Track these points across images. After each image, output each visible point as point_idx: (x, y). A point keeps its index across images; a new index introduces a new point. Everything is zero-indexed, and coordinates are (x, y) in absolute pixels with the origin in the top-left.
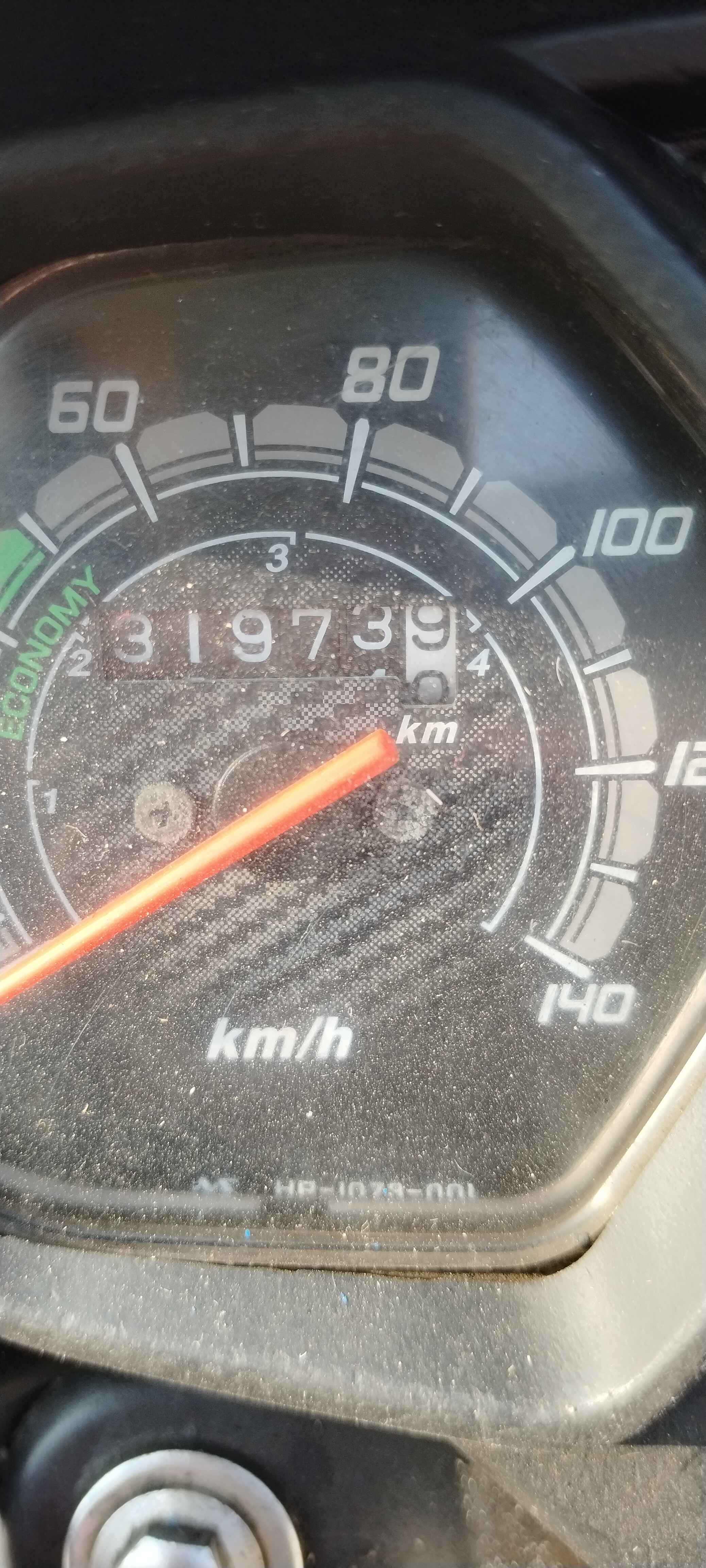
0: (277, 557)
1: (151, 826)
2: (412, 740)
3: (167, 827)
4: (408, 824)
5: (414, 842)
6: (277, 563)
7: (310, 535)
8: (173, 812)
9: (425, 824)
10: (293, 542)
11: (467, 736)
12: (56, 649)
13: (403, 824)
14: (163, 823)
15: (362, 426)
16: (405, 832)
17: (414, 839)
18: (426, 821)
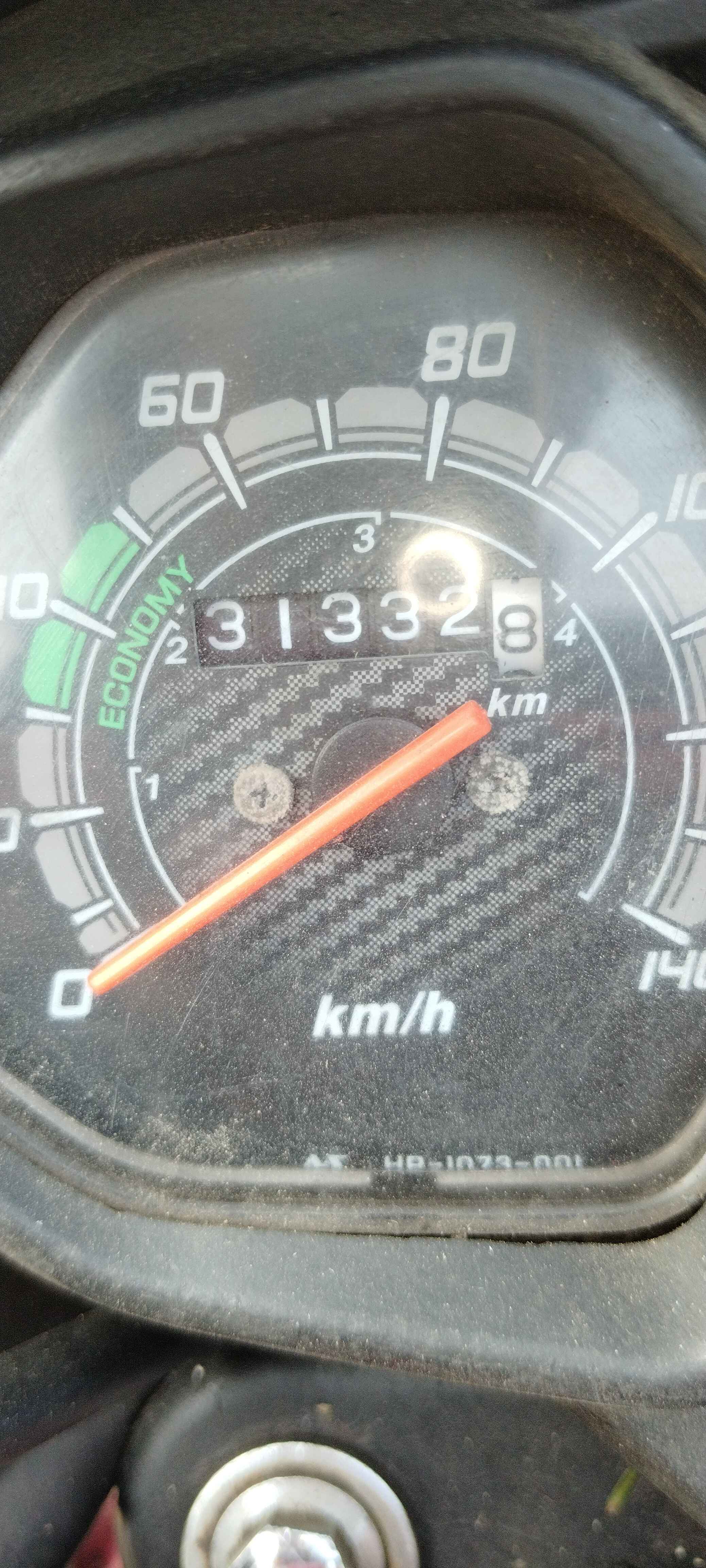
0: (363, 538)
1: (250, 807)
2: (503, 713)
3: (265, 808)
4: (502, 796)
5: (509, 815)
7: (394, 515)
8: (272, 794)
9: (518, 795)
10: (379, 522)
11: (557, 706)
12: (153, 638)
13: (498, 796)
14: (262, 805)
15: (443, 404)
16: (499, 804)
17: (508, 811)
18: (520, 792)
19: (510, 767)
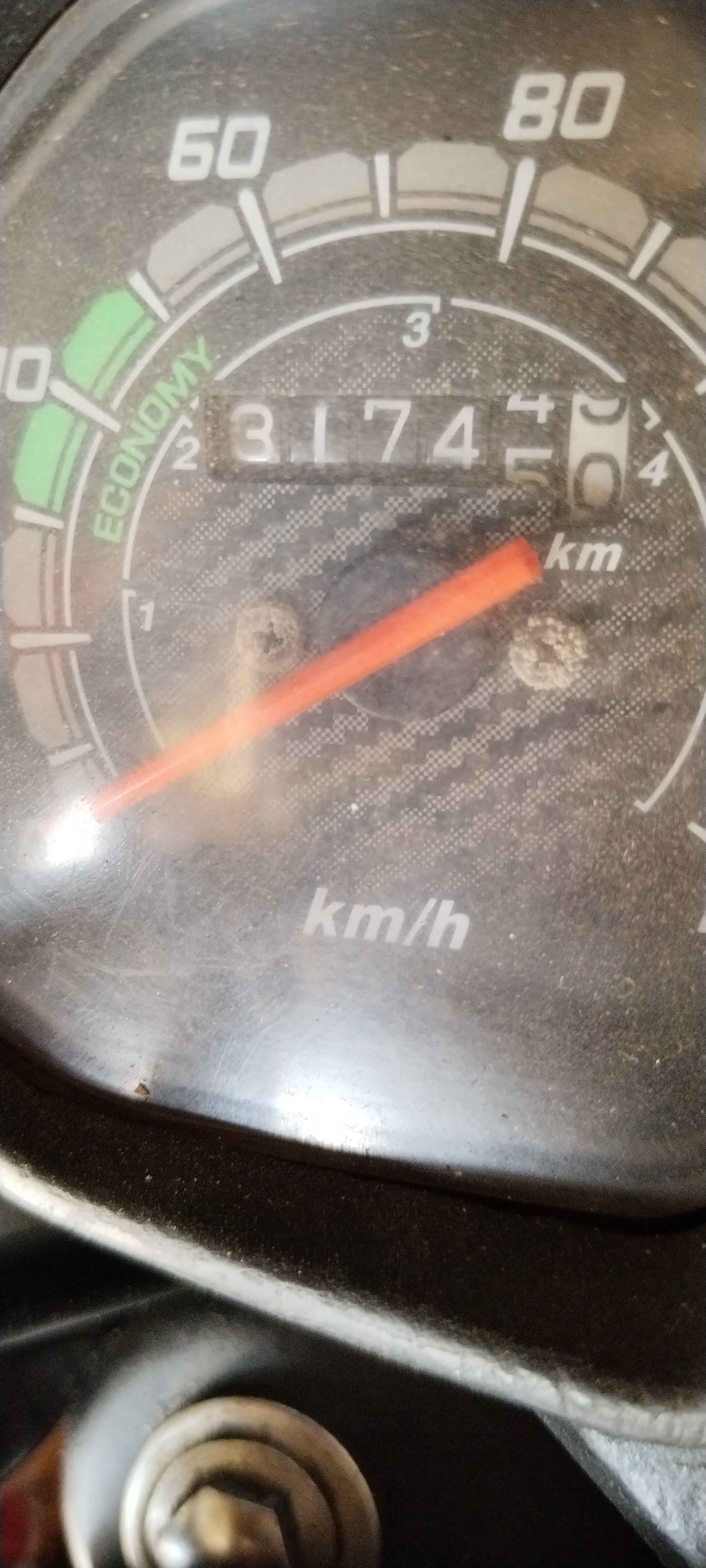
0: (416, 329)
1: (253, 651)
2: (564, 565)
3: (270, 653)
4: (550, 670)
5: (558, 694)
6: (415, 336)
7: (456, 302)
9: (571, 669)
10: (437, 308)
11: (633, 563)
12: (162, 435)
13: (544, 669)
14: (266, 649)
15: (526, 169)
16: (546, 678)
17: (558, 688)
18: (574, 665)
19: (565, 632)
